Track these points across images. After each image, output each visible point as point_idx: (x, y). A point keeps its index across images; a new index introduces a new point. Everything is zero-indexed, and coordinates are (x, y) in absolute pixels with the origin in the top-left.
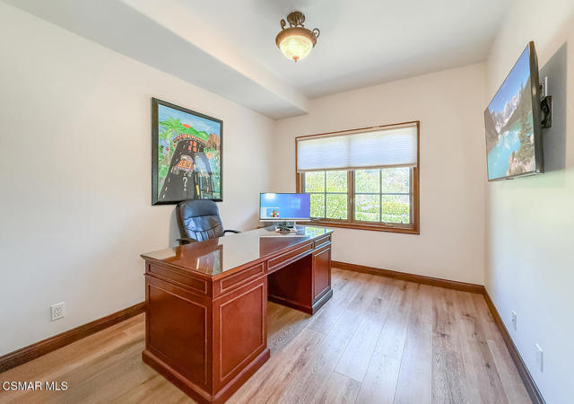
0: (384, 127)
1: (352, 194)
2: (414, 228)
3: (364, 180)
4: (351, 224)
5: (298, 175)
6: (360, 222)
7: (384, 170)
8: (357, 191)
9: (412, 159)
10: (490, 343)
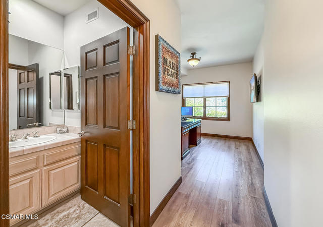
0: (217, 82)
1: (205, 107)
2: (228, 119)
3: (210, 102)
4: (205, 118)
5: (183, 99)
6: (208, 117)
7: (217, 98)
8: (207, 106)
9: (227, 94)
10: (251, 150)
